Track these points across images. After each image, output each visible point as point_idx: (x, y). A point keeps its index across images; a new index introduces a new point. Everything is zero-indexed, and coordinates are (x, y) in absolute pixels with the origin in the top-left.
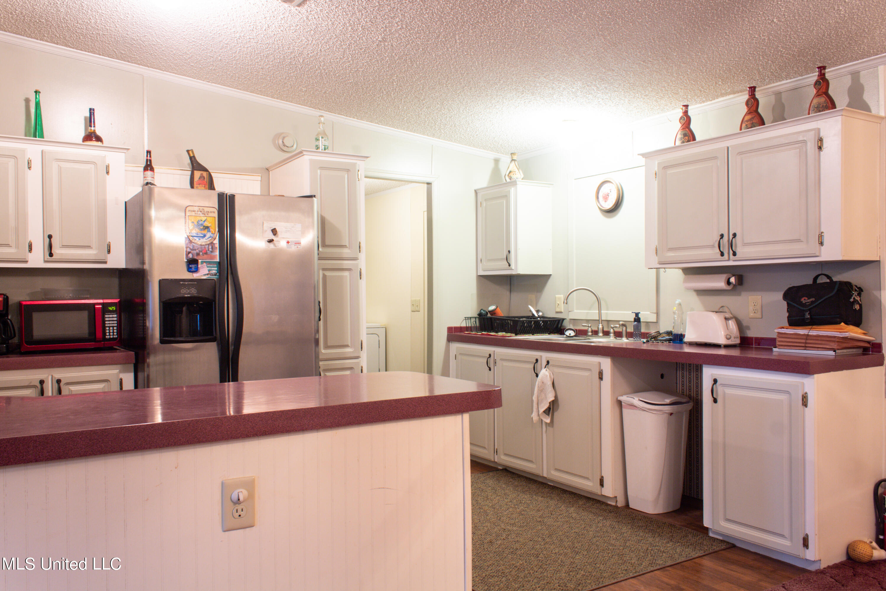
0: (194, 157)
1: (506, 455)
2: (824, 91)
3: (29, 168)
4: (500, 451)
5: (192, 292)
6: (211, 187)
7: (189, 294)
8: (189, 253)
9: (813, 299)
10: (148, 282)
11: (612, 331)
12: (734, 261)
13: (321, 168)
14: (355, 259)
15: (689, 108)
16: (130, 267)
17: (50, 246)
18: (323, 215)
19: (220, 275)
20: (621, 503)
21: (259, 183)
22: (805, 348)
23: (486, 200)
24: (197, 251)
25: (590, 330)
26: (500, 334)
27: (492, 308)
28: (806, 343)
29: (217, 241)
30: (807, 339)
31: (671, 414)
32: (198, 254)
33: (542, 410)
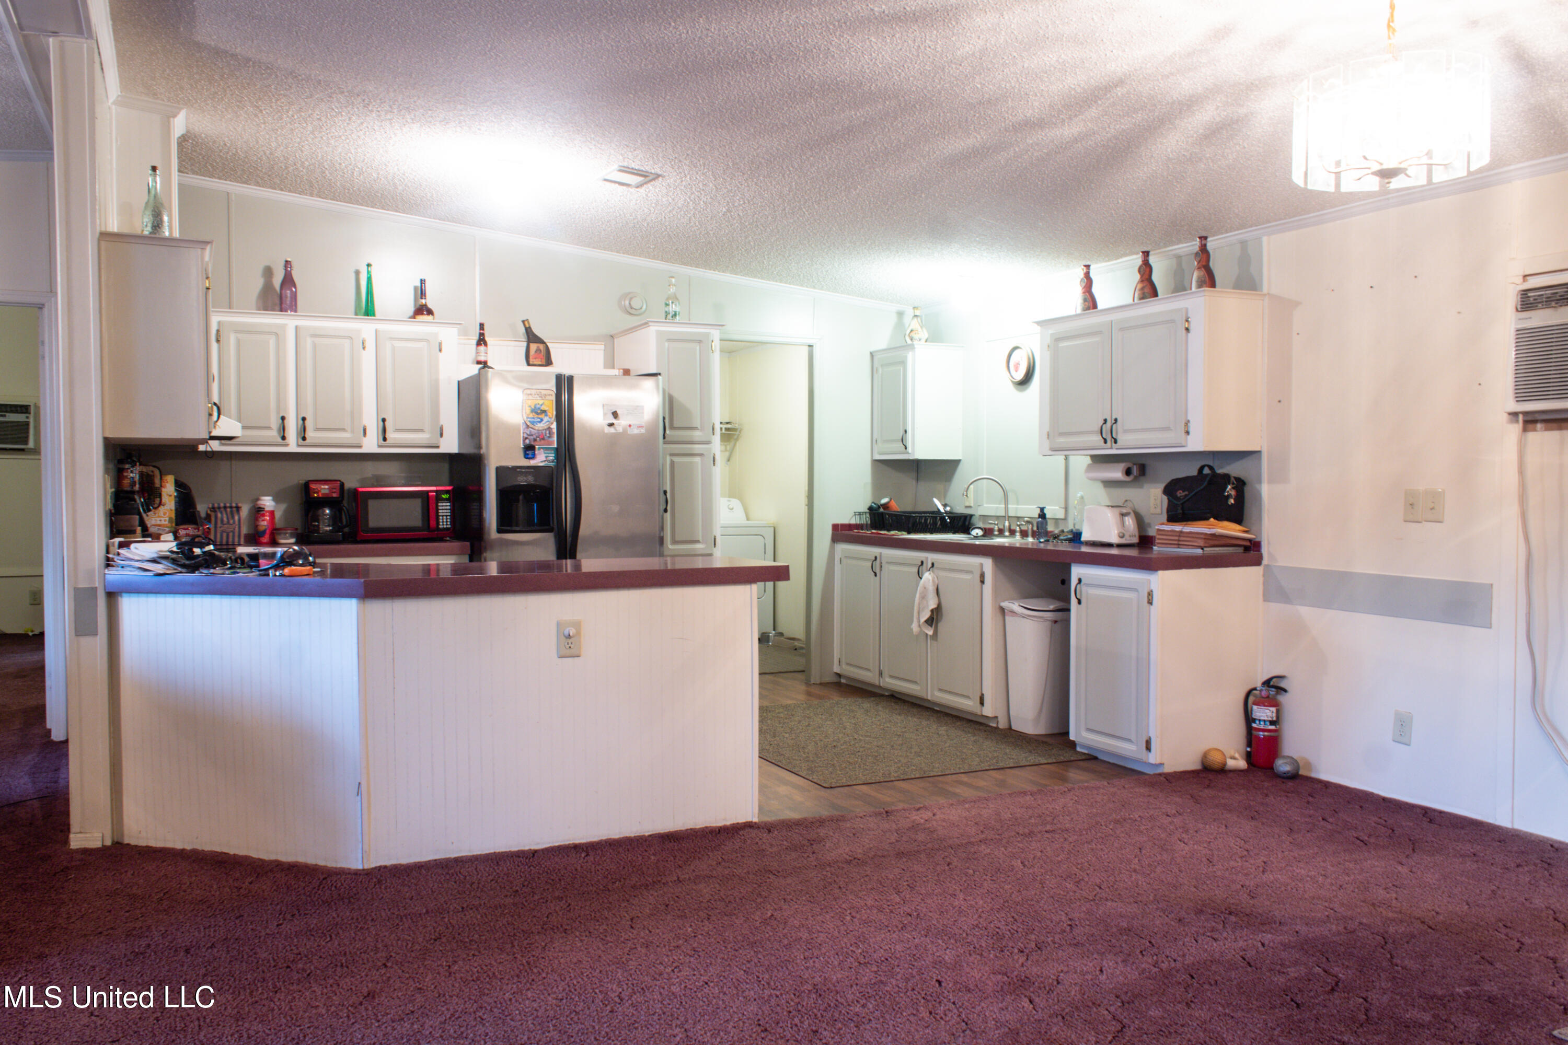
0: (530, 327)
1: (891, 677)
2: (1204, 264)
3: (364, 348)
4: (885, 674)
5: (530, 479)
6: (548, 362)
7: (526, 481)
8: (526, 438)
9: (1186, 493)
10: (485, 465)
11: (1018, 529)
12: (1117, 449)
13: (669, 340)
14: (708, 443)
15: (1091, 267)
16: (464, 451)
17: (384, 430)
18: (671, 393)
19: (557, 462)
20: (1002, 724)
21: (602, 353)
22: (1179, 546)
23: (882, 366)
24: (535, 437)
25: (996, 528)
26: (892, 532)
27: (884, 501)
28: (1179, 540)
29: (554, 426)
30: (1179, 536)
31: (1055, 622)
32: (535, 440)
33: (923, 619)
